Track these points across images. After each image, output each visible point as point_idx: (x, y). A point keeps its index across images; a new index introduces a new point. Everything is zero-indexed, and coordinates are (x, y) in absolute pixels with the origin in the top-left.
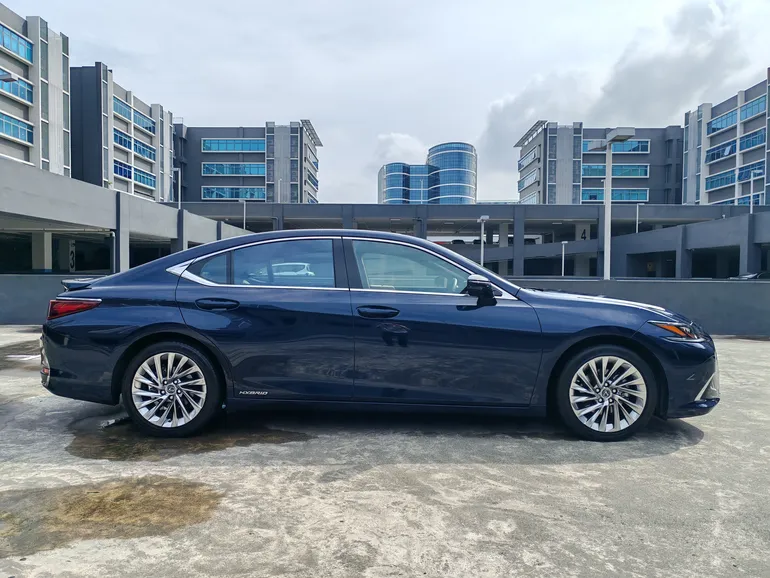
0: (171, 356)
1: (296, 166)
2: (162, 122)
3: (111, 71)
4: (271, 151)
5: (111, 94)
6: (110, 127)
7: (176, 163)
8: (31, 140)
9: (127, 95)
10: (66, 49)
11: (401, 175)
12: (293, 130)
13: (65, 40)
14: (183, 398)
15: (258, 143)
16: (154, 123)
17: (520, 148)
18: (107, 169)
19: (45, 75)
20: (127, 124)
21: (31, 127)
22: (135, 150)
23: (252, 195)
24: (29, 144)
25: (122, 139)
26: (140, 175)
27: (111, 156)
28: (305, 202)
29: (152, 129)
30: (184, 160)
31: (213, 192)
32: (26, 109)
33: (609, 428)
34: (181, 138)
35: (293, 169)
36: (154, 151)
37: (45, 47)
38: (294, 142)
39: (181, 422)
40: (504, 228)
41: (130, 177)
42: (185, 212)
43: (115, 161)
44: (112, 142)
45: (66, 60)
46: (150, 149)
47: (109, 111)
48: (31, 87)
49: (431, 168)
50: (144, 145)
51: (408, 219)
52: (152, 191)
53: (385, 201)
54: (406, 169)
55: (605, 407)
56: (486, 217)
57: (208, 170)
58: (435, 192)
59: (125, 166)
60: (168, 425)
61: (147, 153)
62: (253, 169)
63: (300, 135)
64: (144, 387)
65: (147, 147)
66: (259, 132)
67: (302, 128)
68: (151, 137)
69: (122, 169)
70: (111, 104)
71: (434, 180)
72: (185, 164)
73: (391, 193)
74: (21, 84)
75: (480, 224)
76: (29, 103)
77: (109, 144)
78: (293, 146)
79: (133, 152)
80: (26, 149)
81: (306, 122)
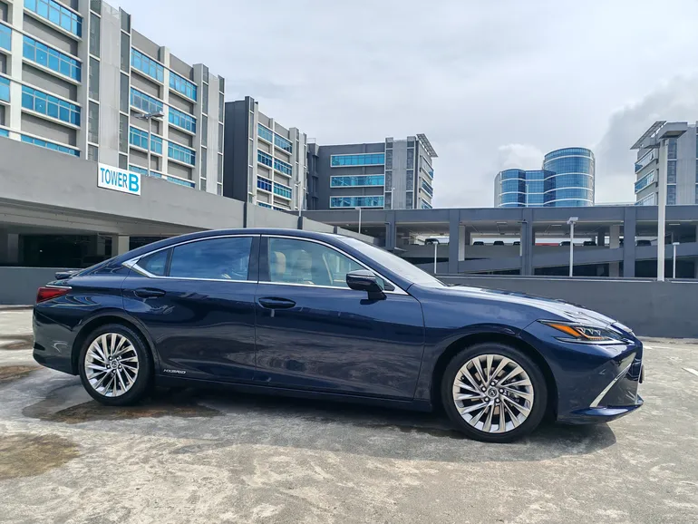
0: (114, 336)
1: (411, 176)
2: (298, 143)
3: (257, 103)
4: (390, 163)
5: (256, 121)
6: (255, 149)
7: (309, 177)
8: (193, 163)
9: (270, 121)
10: (222, 88)
11: (517, 181)
12: (410, 144)
13: (222, 80)
14: (122, 373)
15: (378, 156)
16: (291, 144)
17: (638, 150)
18: (251, 183)
19: (206, 110)
20: (269, 145)
21: (194, 152)
22: (275, 168)
23: (375, 203)
24: (192, 166)
25: (264, 159)
26: (279, 188)
27: (255, 173)
28: (419, 207)
29: (289, 149)
30: (316, 174)
31: (340, 202)
32: (190, 138)
33: (494, 429)
34: (314, 156)
35: (409, 178)
36: (291, 167)
37: (206, 87)
38: (410, 154)
39: (119, 393)
40: (615, 230)
41: (270, 190)
42: (304, 219)
43: (258, 177)
44: (256, 162)
45: (222, 97)
46: (288, 166)
47: (255, 135)
48: (195, 120)
49: (546, 173)
50: (282, 163)
51: (514, 222)
52: (288, 201)
53: (500, 205)
54: (522, 174)
55: (490, 407)
56: (576, 219)
57: (336, 182)
58: (551, 196)
59: (267, 181)
60: (109, 395)
61: (286, 170)
62: (375, 180)
63: (416, 148)
64: (96, 362)
65: (285, 164)
66: (380, 147)
67: (417, 142)
68: (288, 156)
69: (264, 184)
70: (256, 130)
71: (550, 184)
72: (317, 178)
73: (507, 198)
74: (187, 119)
75: (569, 226)
76: (193, 133)
77: (254, 162)
78: (410, 158)
79: (273, 169)
80: (190, 169)
81: (422, 137)
